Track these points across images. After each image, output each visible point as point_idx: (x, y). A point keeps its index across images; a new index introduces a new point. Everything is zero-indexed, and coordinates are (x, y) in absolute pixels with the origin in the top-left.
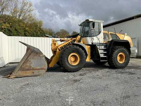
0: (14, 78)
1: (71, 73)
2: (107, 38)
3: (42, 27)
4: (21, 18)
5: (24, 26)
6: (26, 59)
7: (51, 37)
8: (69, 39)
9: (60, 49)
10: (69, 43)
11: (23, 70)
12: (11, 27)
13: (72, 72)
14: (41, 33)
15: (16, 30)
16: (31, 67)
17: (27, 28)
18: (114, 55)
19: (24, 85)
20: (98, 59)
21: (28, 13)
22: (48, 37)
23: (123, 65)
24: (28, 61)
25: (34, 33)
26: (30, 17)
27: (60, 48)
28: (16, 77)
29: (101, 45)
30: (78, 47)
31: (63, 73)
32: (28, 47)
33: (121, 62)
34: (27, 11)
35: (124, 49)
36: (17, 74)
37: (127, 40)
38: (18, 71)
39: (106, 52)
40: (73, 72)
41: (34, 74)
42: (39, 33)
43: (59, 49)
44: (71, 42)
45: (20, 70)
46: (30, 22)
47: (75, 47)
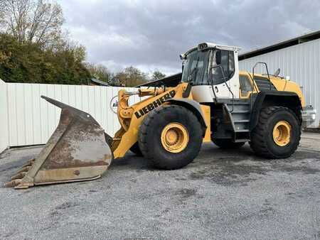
0: (29, 187)
1: (168, 172)
2: (248, 88)
3: (83, 62)
4: (34, 40)
5: (42, 58)
6: (60, 140)
7: (106, 84)
8: (160, 89)
9: (140, 114)
10: (161, 98)
11: (53, 167)
12: (11, 61)
13: (170, 170)
14: (80, 75)
15: (23, 68)
16: (73, 158)
17: (48, 64)
18: (266, 127)
19: (60, 208)
20: (229, 137)
21: (52, 29)
22: (98, 84)
23: (287, 151)
24: (64, 143)
25: (66, 75)
26: (57, 38)
27: (140, 111)
28: (35, 186)
29: (235, 105)
30: (184, 110)
31: (149, 172)
32: (64, 109)
33: (281, 144)
34: (49, 25)
35: (289, 113)
36: (37, 178)
37: (294, 93)
38: (40, 169)
39: (247, 121)
40: (173, 169)
41: (81, 176)
42: (77, 76)
43: (136, 114)
44: (165, 96)
45: (46, 167)
46: (55, 50)
47: (177, 107)
